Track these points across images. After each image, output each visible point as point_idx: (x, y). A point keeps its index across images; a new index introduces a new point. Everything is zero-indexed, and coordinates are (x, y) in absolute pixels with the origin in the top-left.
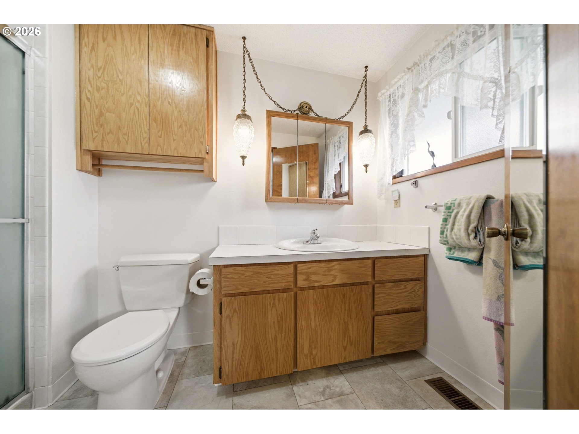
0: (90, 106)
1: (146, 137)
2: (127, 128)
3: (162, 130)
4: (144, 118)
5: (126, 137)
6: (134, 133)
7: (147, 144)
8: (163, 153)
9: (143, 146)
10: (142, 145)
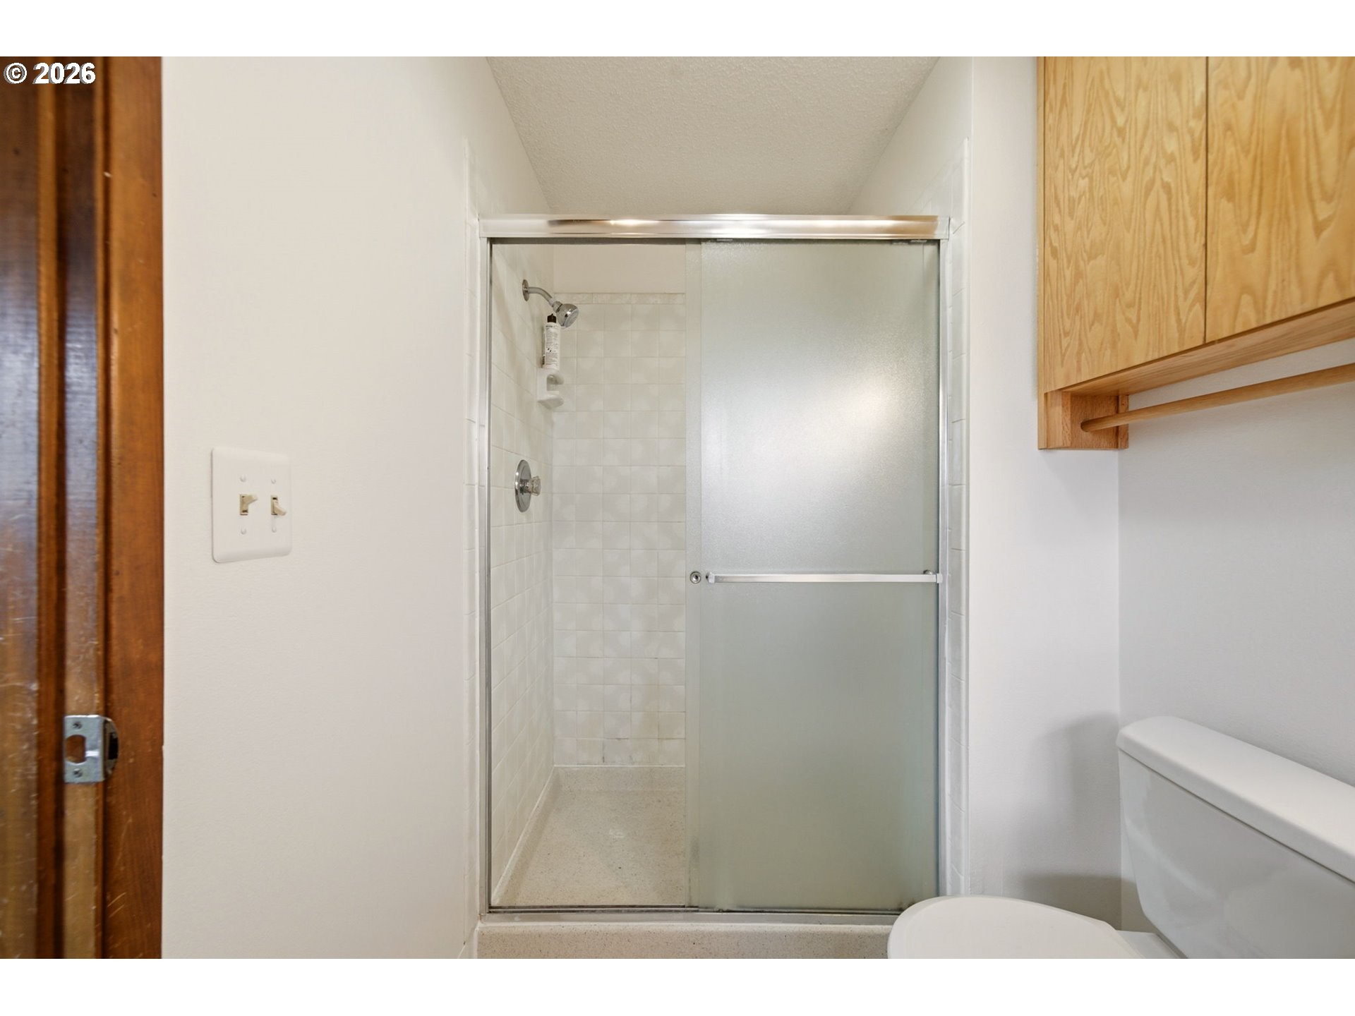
0: (1058, 267)
1: (1194, 282)
2: (1137, 279)
3: (1258, 218)
4: (1188, 210)
5: (1132, 314)
6: (1155, 286)
7: (1198, 308)
8: (1264, 314)
9: (1183, 321)
10: (1181, 317)
